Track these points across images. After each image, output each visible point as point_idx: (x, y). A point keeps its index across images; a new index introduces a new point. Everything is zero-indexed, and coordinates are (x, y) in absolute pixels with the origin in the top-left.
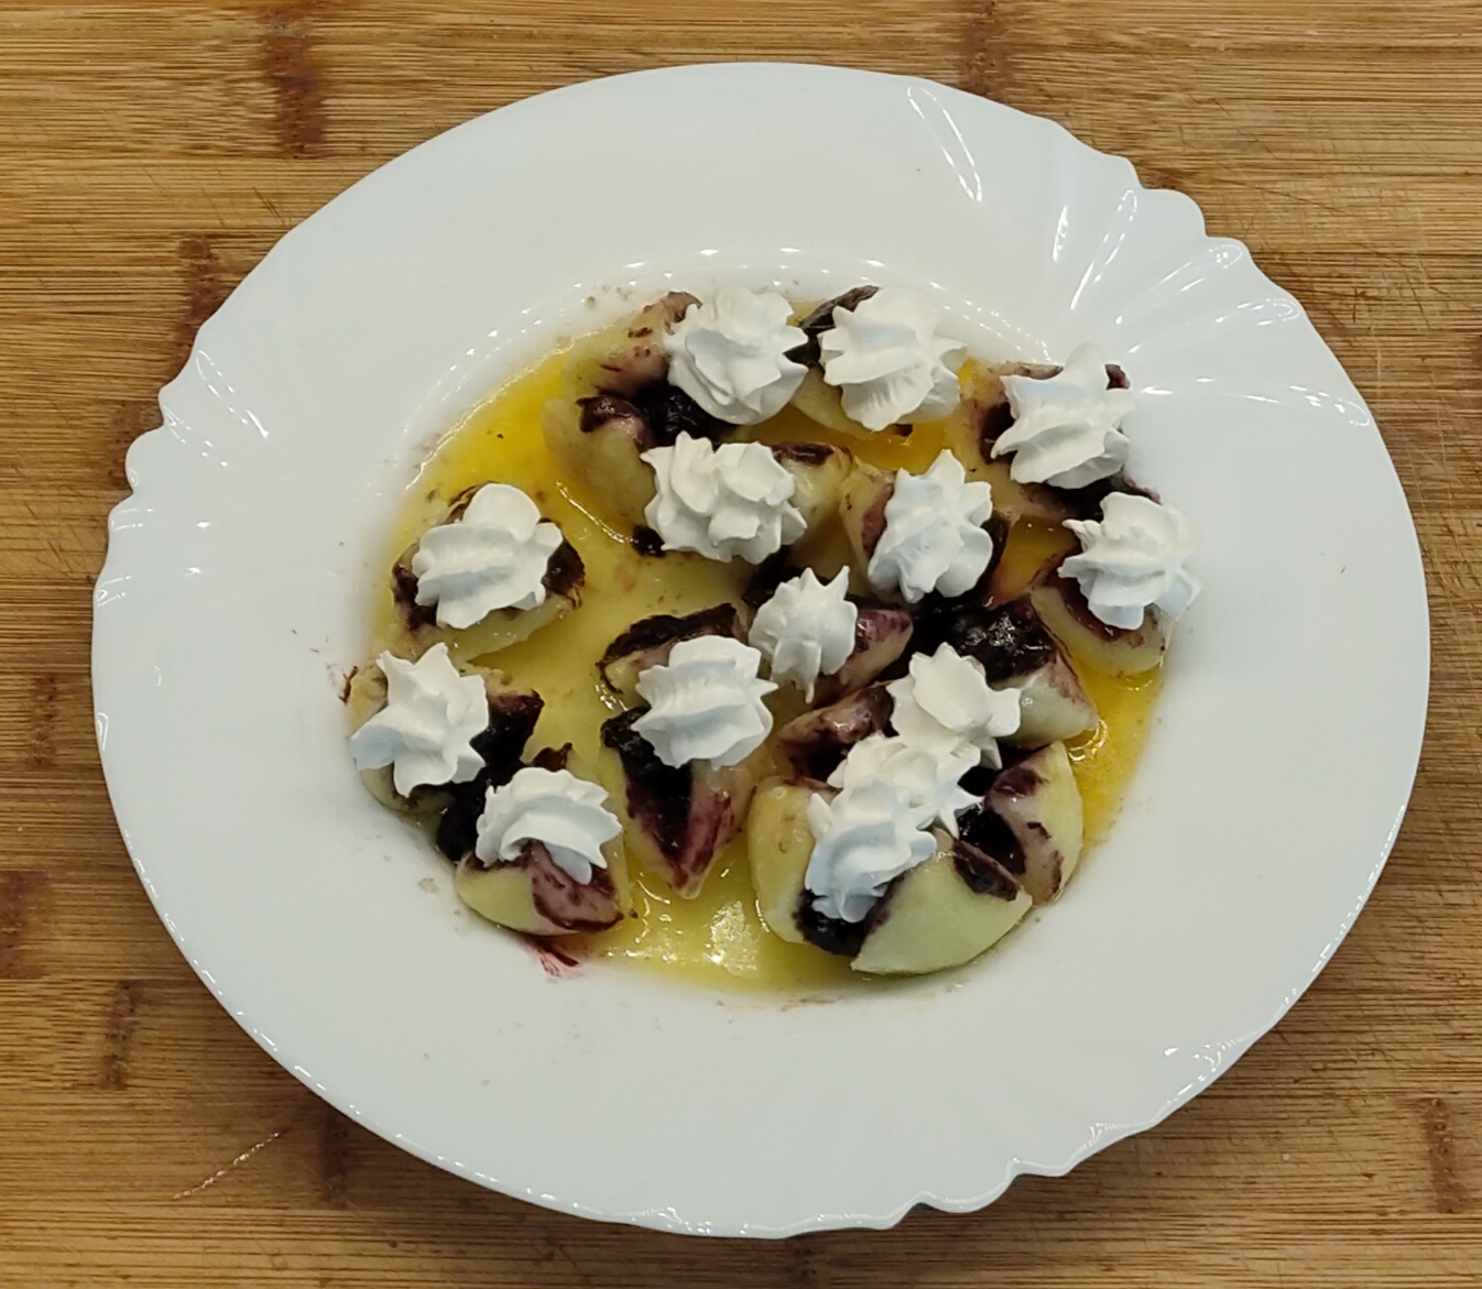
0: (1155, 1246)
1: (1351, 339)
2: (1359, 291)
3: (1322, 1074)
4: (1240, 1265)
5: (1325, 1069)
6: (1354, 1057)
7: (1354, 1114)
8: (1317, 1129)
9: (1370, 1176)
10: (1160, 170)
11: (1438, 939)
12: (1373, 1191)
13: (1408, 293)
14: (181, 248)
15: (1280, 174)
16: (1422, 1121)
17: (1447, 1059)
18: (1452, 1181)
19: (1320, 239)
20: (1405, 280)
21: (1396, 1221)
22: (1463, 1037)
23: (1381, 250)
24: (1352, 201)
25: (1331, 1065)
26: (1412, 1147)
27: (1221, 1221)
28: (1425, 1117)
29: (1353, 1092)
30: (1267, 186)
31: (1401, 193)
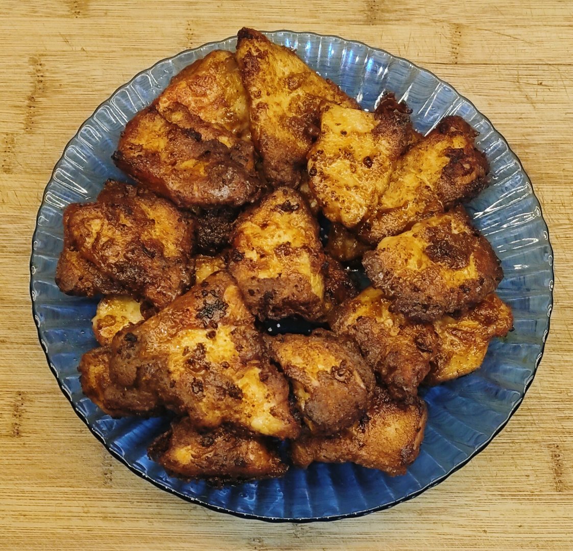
0: (439, 505)
1: (534, 105)
2: (540, 82)
3: (510, 433)
4: (474, 513)
5: (511, 431)
6: (523, 426)
7: (522, 450)
8: (507, 456)
9: (528, 476)
10: (455, 24)
11: (561, 375)
12: (529, 483)
13: (560, 83)
14: (29, 60)
15: (507, 26)
16: (551, 453)
17: (561, 427)
18: (561, 478)
19: (523, 57)
20: (559, 77)
21: (538, 495)
22: (568, 418)
23: (550, 63)
24: (538, 38)
25: (514, 430)
26: (546, 465)
27: (468, 495)
28: (552, 452)
29: (522, 441)
30: (502, 32)
31: (560, 35)
